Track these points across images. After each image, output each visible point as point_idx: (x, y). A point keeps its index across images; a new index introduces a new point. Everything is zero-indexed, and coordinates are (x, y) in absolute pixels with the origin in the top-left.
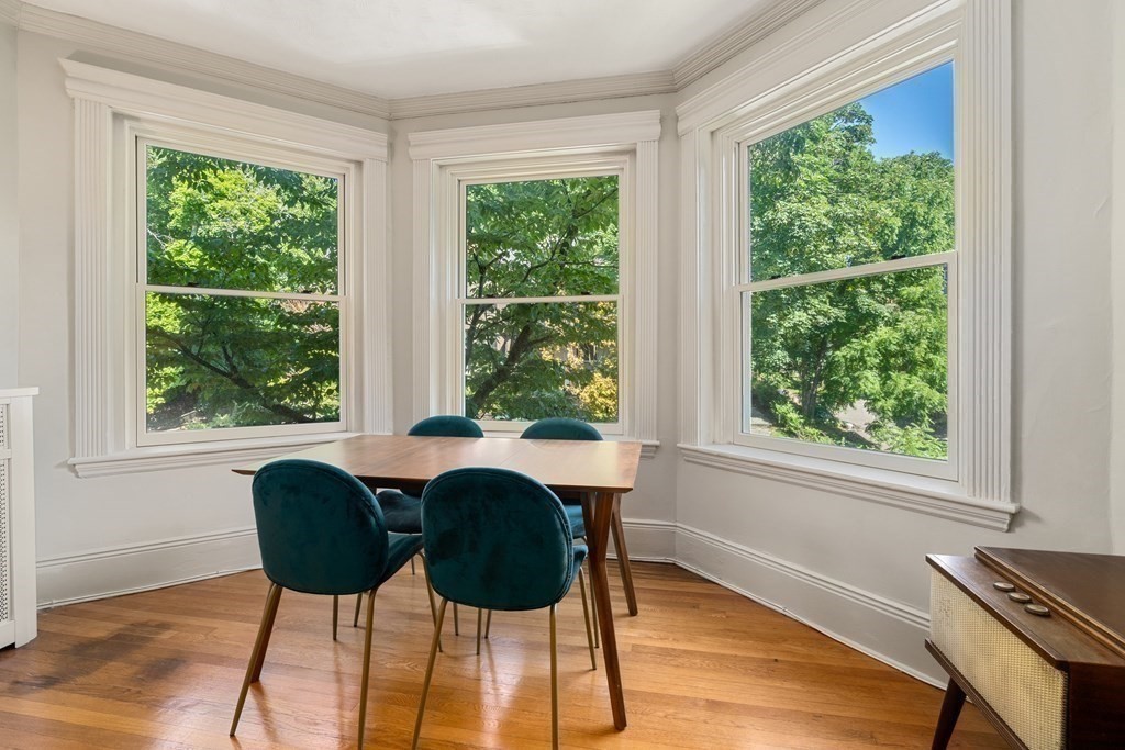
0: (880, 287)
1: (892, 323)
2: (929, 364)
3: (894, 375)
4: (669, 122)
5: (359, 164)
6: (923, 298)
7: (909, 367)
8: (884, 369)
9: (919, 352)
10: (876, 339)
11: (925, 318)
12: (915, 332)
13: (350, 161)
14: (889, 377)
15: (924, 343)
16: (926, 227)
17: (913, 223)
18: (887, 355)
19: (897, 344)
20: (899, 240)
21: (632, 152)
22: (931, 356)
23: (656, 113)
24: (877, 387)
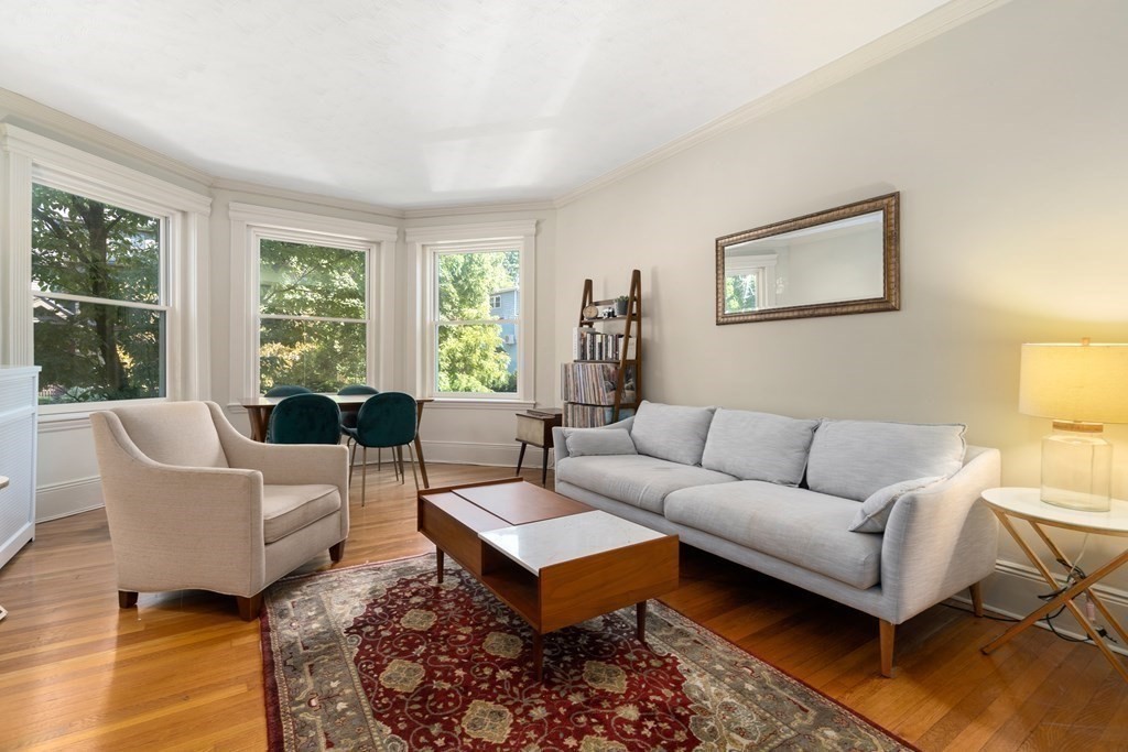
0: (450, 307)
1: (458, 336)
2: (481, 367)
3: (459, 375)
4: (402, 235)
5: (184, 213)
6: (477, 317)
7: (468, 370)
8: (452, 371)
9: (475, 359)
10: (447, 347)
11: (479, 333)
12: (473, 343)
13: (178, 210)
14: (456, 377)
15: (478, 352)
16: (480, 265)
17: (471, 260)
18: (454, 360)
19: (461, 353)
20: (463, 274)
21: (379, 244)
22: (482, 361)
23: (396, 229)
24: (448, 385)
